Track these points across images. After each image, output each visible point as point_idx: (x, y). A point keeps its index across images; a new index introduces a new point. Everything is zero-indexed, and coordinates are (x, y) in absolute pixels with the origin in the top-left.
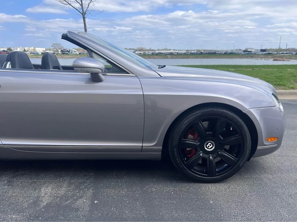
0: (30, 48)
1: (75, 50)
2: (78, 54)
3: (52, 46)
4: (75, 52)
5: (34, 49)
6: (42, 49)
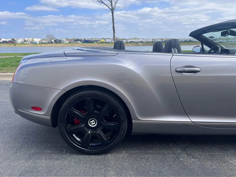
0: (29, 39)
1: (66, 40)
2: (68, 43)
3: (47, 37)
4: (65, 41)
5: (33, 39)
6: (39, 39)
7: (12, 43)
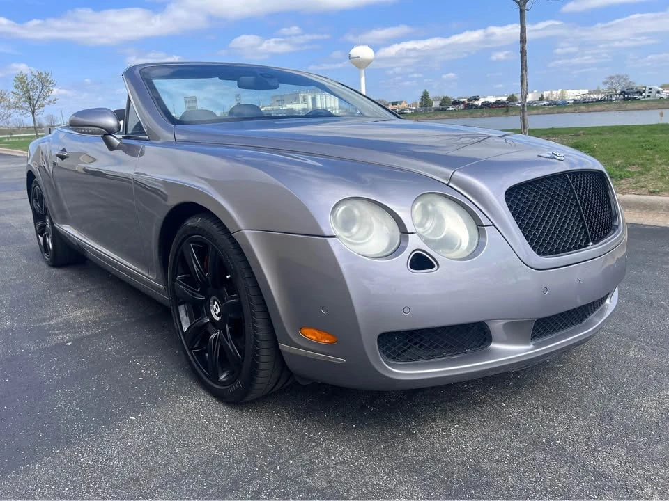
3: (605, 83)
4: (658, 92)
5: (562, 94)
6: (582, 91)
7: (502, 107)
